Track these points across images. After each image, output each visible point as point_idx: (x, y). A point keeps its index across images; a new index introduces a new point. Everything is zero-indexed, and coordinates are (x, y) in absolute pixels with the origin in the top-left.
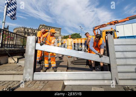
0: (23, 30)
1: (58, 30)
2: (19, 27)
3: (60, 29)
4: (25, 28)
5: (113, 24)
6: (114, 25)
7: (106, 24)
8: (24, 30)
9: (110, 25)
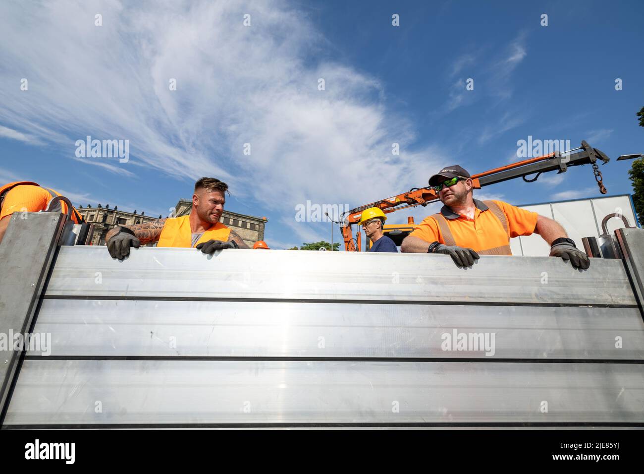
0: (100, 218)
1: (253, 228)
2: (85, 207)
3: (261, 221)
4: (111, 212)
5: (419, 200)
6: (424, 205)
7: (392, 200)
8: (105, 217)
9: (409, 203)
